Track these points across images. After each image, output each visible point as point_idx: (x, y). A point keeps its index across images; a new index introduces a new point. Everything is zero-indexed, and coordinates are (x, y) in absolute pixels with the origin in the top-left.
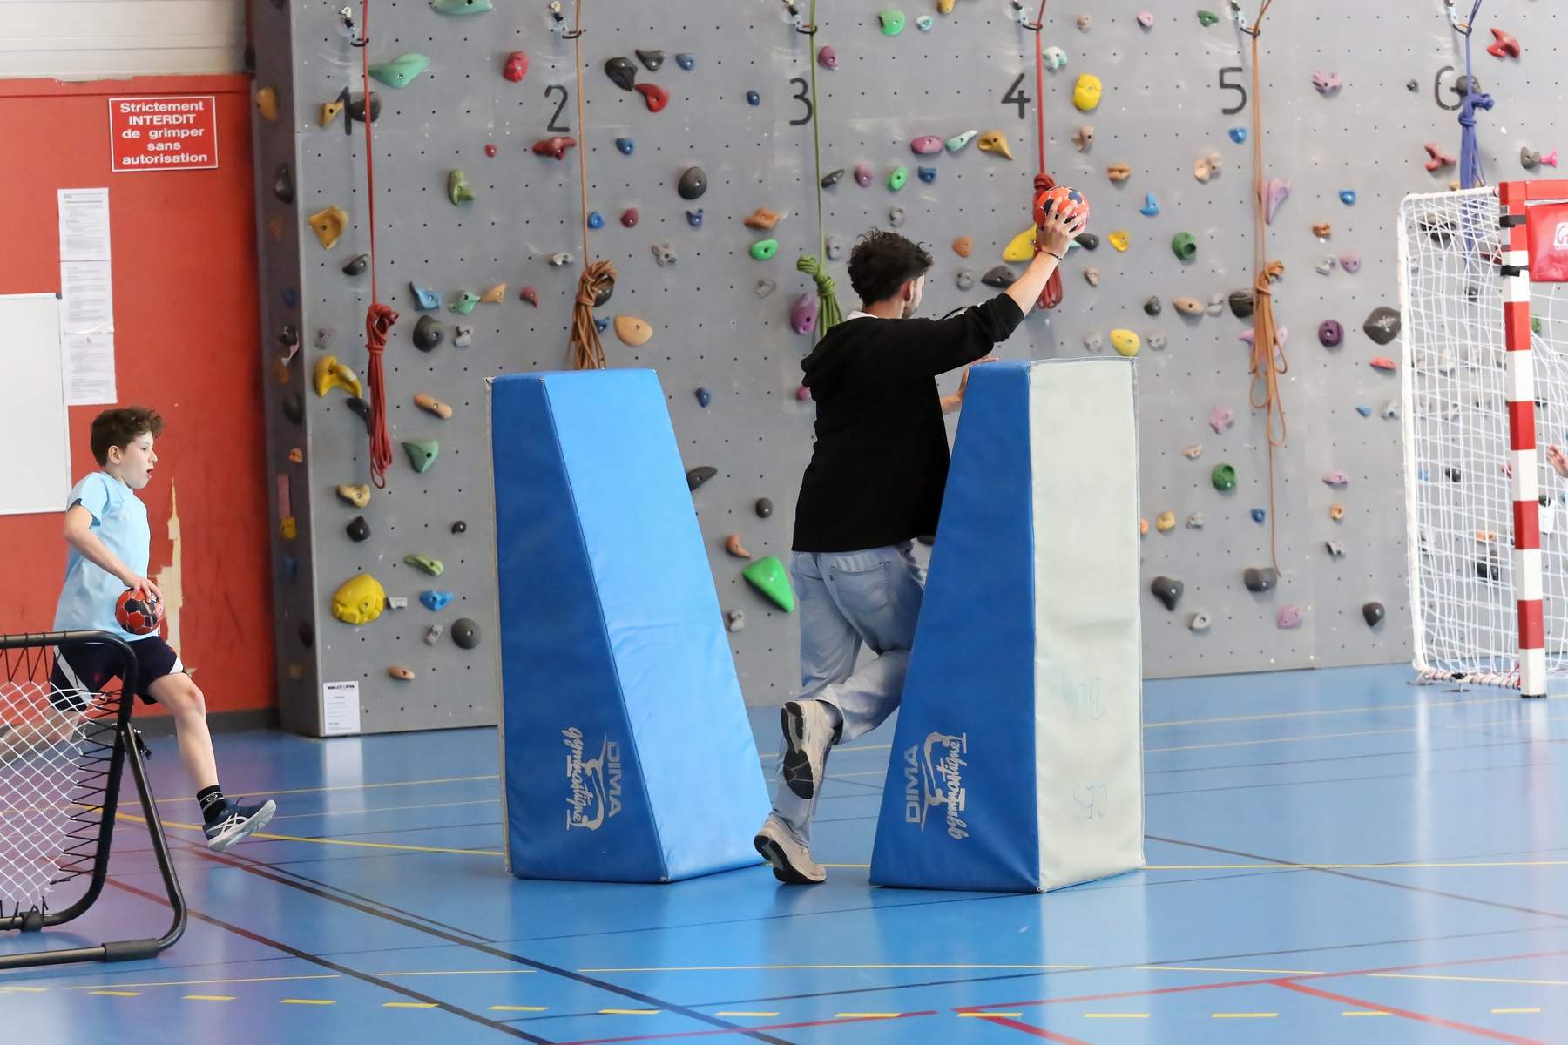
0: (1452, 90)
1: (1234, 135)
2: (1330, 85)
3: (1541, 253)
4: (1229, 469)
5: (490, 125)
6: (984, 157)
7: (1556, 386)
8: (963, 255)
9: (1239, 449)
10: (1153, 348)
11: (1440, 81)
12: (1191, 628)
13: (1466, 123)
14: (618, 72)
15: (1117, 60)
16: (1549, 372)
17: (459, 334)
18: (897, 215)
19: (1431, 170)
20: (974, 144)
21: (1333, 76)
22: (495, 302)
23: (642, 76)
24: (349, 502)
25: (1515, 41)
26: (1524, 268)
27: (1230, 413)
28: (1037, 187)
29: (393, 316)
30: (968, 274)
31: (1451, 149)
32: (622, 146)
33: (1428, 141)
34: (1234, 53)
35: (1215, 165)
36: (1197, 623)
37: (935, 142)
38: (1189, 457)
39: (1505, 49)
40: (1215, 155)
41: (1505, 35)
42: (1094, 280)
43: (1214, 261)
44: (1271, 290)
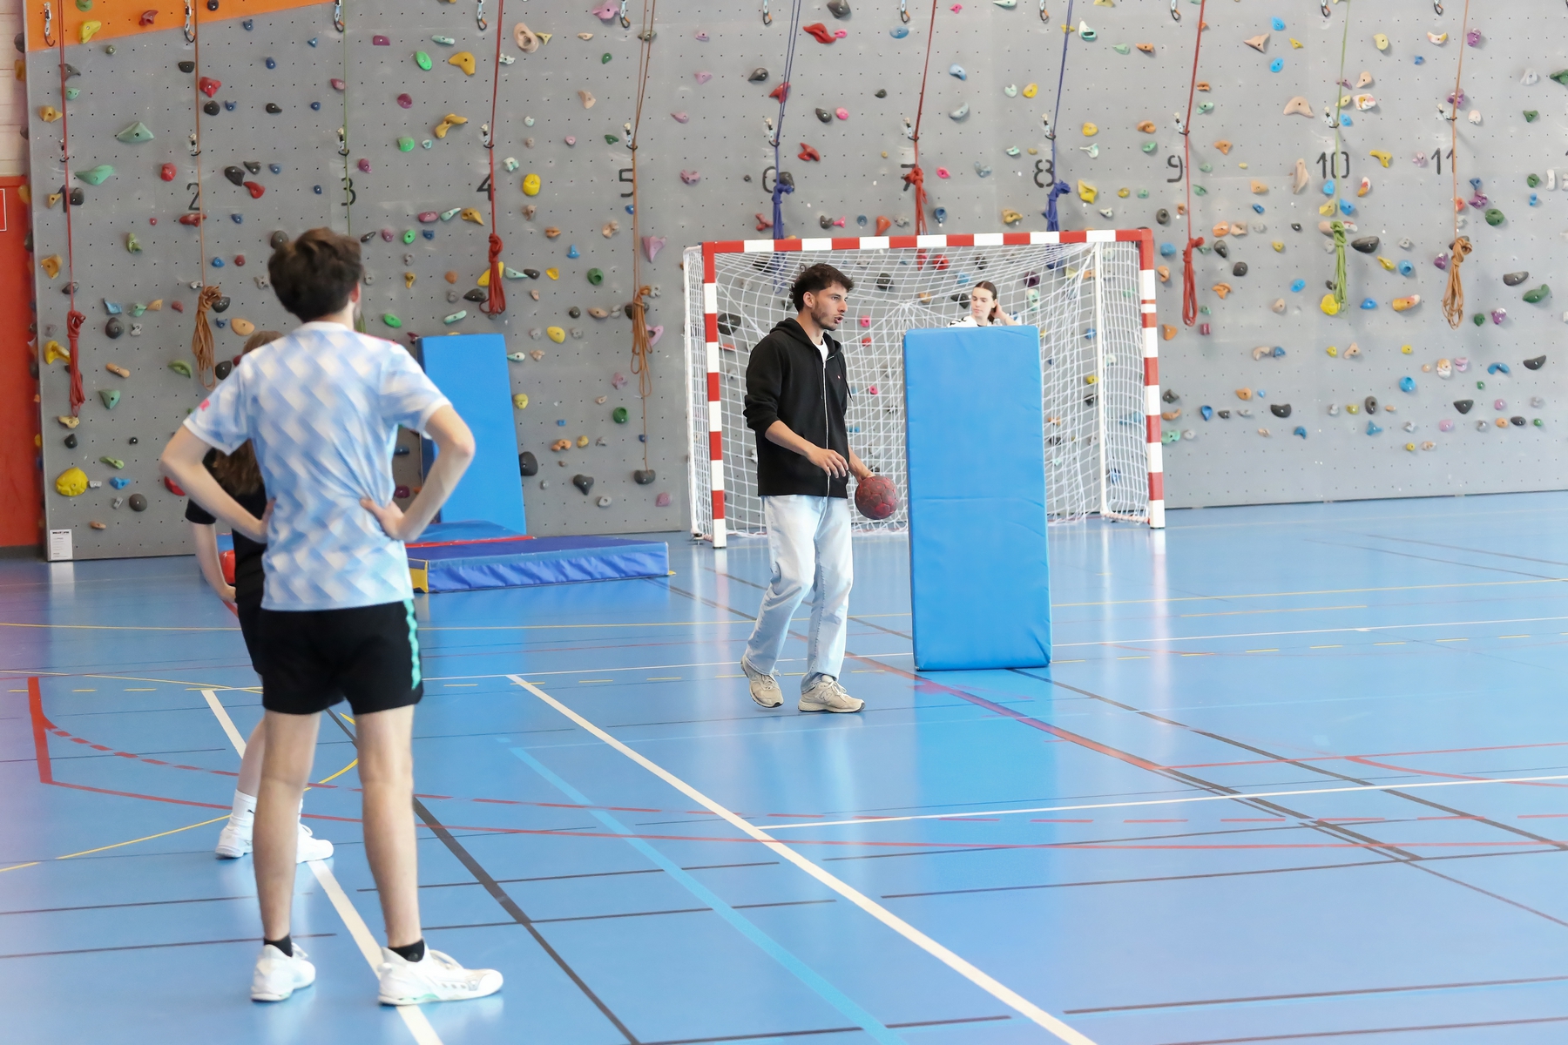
0: (775, 181)
1: (628, 209)
2: (691, 179)
4: (623, 411)
5: (153, 207)
6: (464, 222)
8: (452, 282)
9: (629, 398)
10: (575, 338)
11: (767, 175)
12: (599, 506)
13: (776, 201)
14: (233, 175)
15: (552, 165)
17: (134, 329)
18: (408, 258)
19: (760, 230)
20: (459, 215)
21: (694, 173)
22: (156, 310)
23: (248, 177)
24: (65, 426)
25: (814, 150)
27: (624, 377)
28: (490, 241)
29: (82, 318)
30: (453, 294)
31: (769, 219)
32: (235, 218)
33: (757, 212)
34: (625, 160)
35: (615, 227)
36: (602, 503)
37: (433, 215)
38: (598, 403)
39: (809, 156)
40: (616, 222)
41: (809, 147)
42: (536, 297)
43: (615, 286)
44: (645, 304)
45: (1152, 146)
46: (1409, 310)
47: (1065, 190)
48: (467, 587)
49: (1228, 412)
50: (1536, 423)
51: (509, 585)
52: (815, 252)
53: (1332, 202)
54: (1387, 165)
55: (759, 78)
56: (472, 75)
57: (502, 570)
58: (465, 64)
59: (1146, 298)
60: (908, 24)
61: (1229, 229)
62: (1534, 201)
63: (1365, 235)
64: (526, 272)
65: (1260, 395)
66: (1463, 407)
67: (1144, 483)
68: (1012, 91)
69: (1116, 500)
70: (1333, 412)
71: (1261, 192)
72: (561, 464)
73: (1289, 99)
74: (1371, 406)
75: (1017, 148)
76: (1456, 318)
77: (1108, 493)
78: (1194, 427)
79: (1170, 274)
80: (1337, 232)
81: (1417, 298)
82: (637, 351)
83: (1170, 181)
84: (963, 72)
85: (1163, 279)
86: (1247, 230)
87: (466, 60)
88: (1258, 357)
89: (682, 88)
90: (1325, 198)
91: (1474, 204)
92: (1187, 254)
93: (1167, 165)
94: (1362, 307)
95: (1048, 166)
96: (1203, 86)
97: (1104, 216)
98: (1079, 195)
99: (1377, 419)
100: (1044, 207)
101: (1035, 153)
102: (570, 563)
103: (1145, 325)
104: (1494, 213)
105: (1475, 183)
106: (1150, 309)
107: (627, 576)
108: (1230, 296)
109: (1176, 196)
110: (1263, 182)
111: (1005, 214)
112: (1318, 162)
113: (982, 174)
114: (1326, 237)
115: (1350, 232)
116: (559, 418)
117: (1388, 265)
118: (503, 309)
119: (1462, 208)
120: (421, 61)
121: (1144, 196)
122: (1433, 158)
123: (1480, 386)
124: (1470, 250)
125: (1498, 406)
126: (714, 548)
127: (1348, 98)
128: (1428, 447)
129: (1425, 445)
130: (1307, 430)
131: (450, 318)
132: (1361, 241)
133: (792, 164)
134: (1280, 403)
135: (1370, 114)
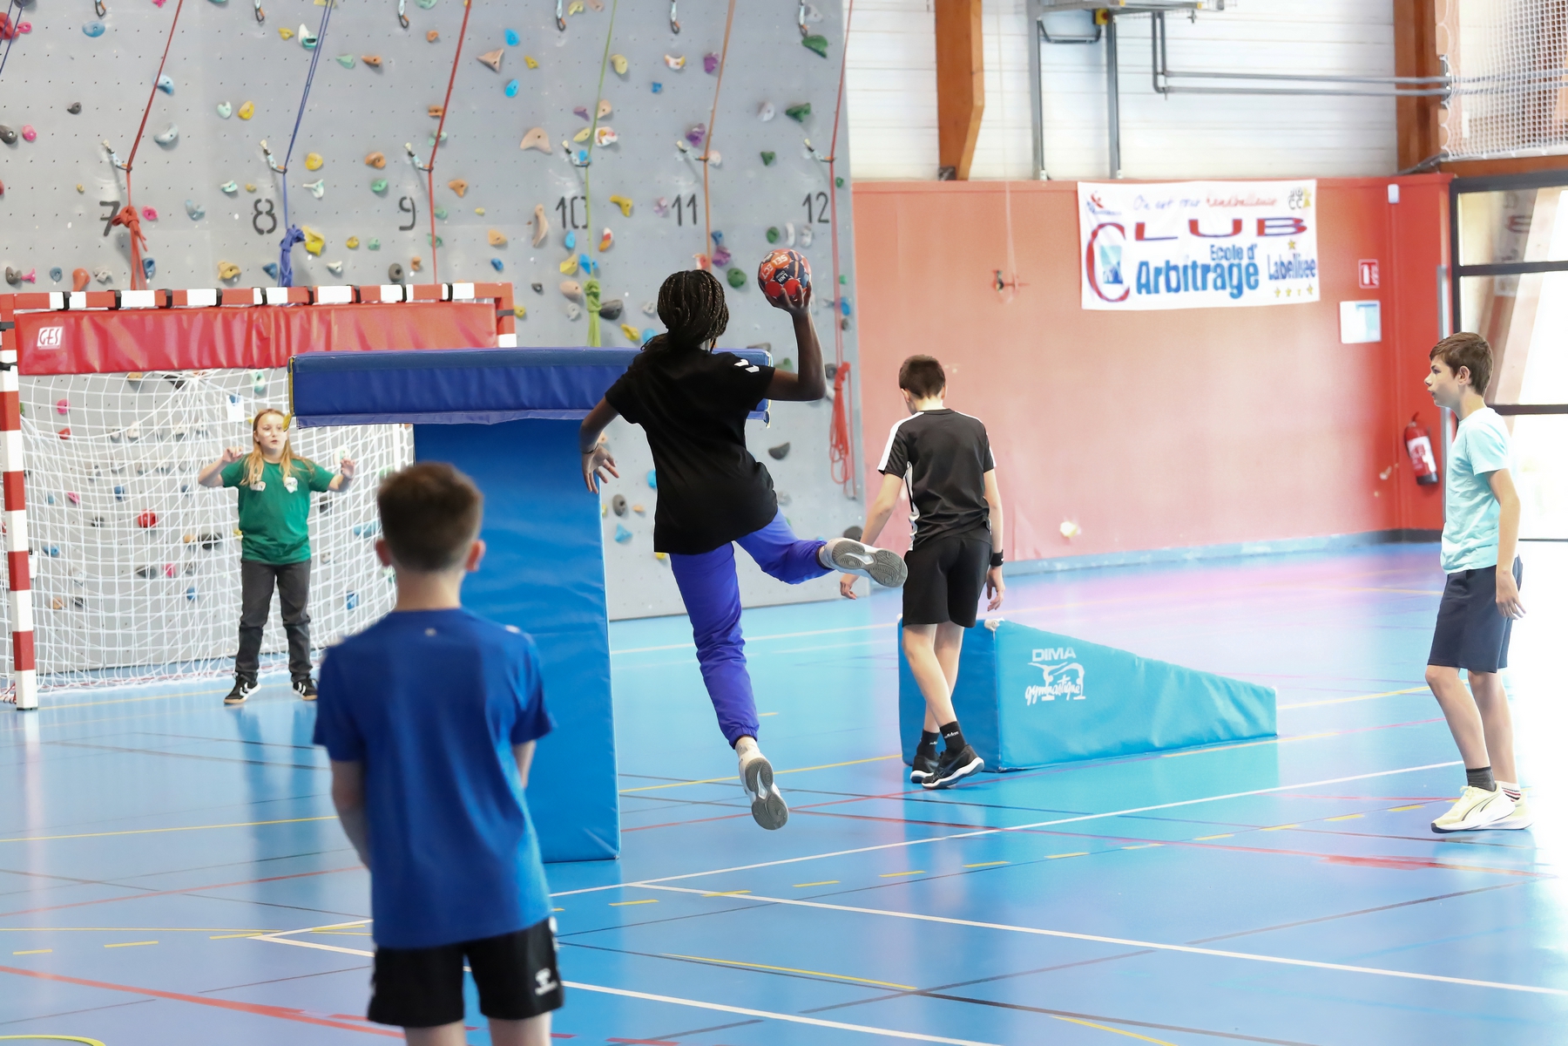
3: (28, 351)
7: (39, 457)
16: (34, 447)
26: (14, 364)
45: (383, 185)
47: (299, 239)
53: (575, 258)
54: (628, 214)
60: (105, 19)
63: (609, 299)
68: (226, 109)
71: (500, 245)
73: (526, 131)
74: (619, 508)
75: (233, 184)
83: (402, 228)
84: (171, 83)
90: (568, 253)
91: (718, 263)
93: (398, 209)
95: (266, 207)
96: (436, 111)
97: (332, 271)
98: (304, 245)
99: (628, 522)
100: (274, 258)
101: (252, 191)
104: (737, 273)
105: (716, 237)
109: (409, 247)
110: (504, 232)
111: (224, 268)
112: (557, 209)
113: (195, 216)
114: (567, 301)
117: (635, 334)
121: (376, 248)
122: (673, 206)
127: (587, 131)
132: (606, 307)
135: (609, 153)
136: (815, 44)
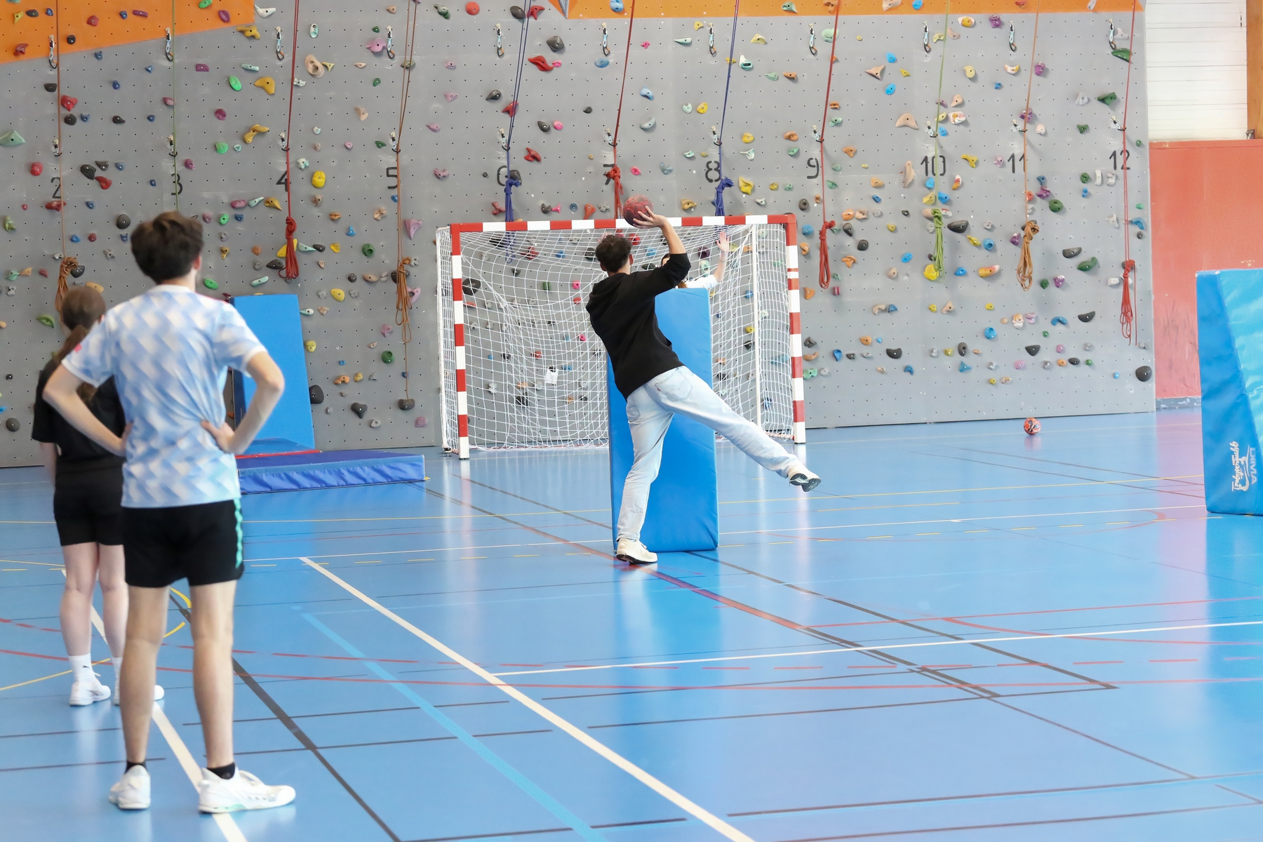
0: (506, 177)
1: (393, 198)
2: (442, 175)
4: (390, 353)
5: (25, 196)
6: (268, 209)
8: (257, 254)
9: (394, 343)
10: (352, 297)
11: (500, 172)
12: (371, 427)
13: (508, 193)
14: (87, 172)
15: (334, 164)
17: (9, 290)
18: (223, 236)
19: (495, 214)
20: (263, 202)
21: (444, 170)
22: (26, 276)
23: (98, 173)
25: (537, 153)
27: (390, 327)
28: (287, 223)
30: (258, 263)
31: (502, 206)
32: (89, 205)
33: (493, 200)
34: (391, 160)
35: (384, 212)
36: (374, 424)
37: (242, 203)
38: (370, 347)
39: (533, 157)
40: (384, 208)
41: (532, 151)
42: (323, 266)
43: (383, 257)
44: (407, 271)
45: (795, 151)
46: (991, 276)
47: (729, 185)
48: (269, 490)
49: (854, 355)
50: (1088, 363)
51: (301, 488)
52: (538, 231)
53: (933, 194)
54: (974, 166)
55: (494, 97)
56: (273, 94)
57: (296, 476)
58: (267, 86)
59: (791, 267)
60: (609, 57)
61: (854, 214)
62: (1085, 194)
63: (958, 219)
64: (314, 246)
65: (878, 342)
66: (1032, 351)
67: (790, 409)
68: (689, 108)
69: (768, 422)
70: (933, 354)
71: (879, 186)
72: (341, 394)
73: (900, 115)
74: (962, 350)
75: (692, 152)
76: (1027, 283)
77: (762, 417)
78: (828, 365)
79: (809, 249)
80: (936, 217)
81: (997, 267)
82: (400, 308)
83: (809, 177)
84: (651, 94)
85: (804, 253)
86: (868, 215)
87: (268, 83)
88: (876, 312)
89: (436, 106)
90: (928, 191)
91: (1040, 196)
92: (822, 233)
93: (806, 165)
94: (955, 274)
95: (716, 166)
96: (835, 105)
97: (758, 204)
98: (740, 188)
99: (968, 360)
100: (713, 197)
101: (706, 156)
102: (349, 471)
103: (790, 288)
104: (1056, 203)
105: (1041, 180)
106: (794, 275)
107: (393, 481)
108: (855, 265)
109: (814, 189)
110: (880, 178)
111: (684, 202)
112: (922, 164)
113: (666, 172)
114: (928, 221)
115: (946, 216)
116: (341, 359)
117: (975, 242)
118: (297, 275)
119: (1031, 199)
120: (233, 83)
121: (790, 189)
122: (1009, 161)
123: (1045, 334)
124: (1038, 231)
125: (1059, 350)
126: (460, 459)
127: (944, 115)
128: (1006, 381)
129: (1004, 380)
130: (915, 369)
131: (256, 282)
132: (955, 224)
133: (520, 164)
134: (894, 347)
135: (961, 127)
136: (1123, 55)
